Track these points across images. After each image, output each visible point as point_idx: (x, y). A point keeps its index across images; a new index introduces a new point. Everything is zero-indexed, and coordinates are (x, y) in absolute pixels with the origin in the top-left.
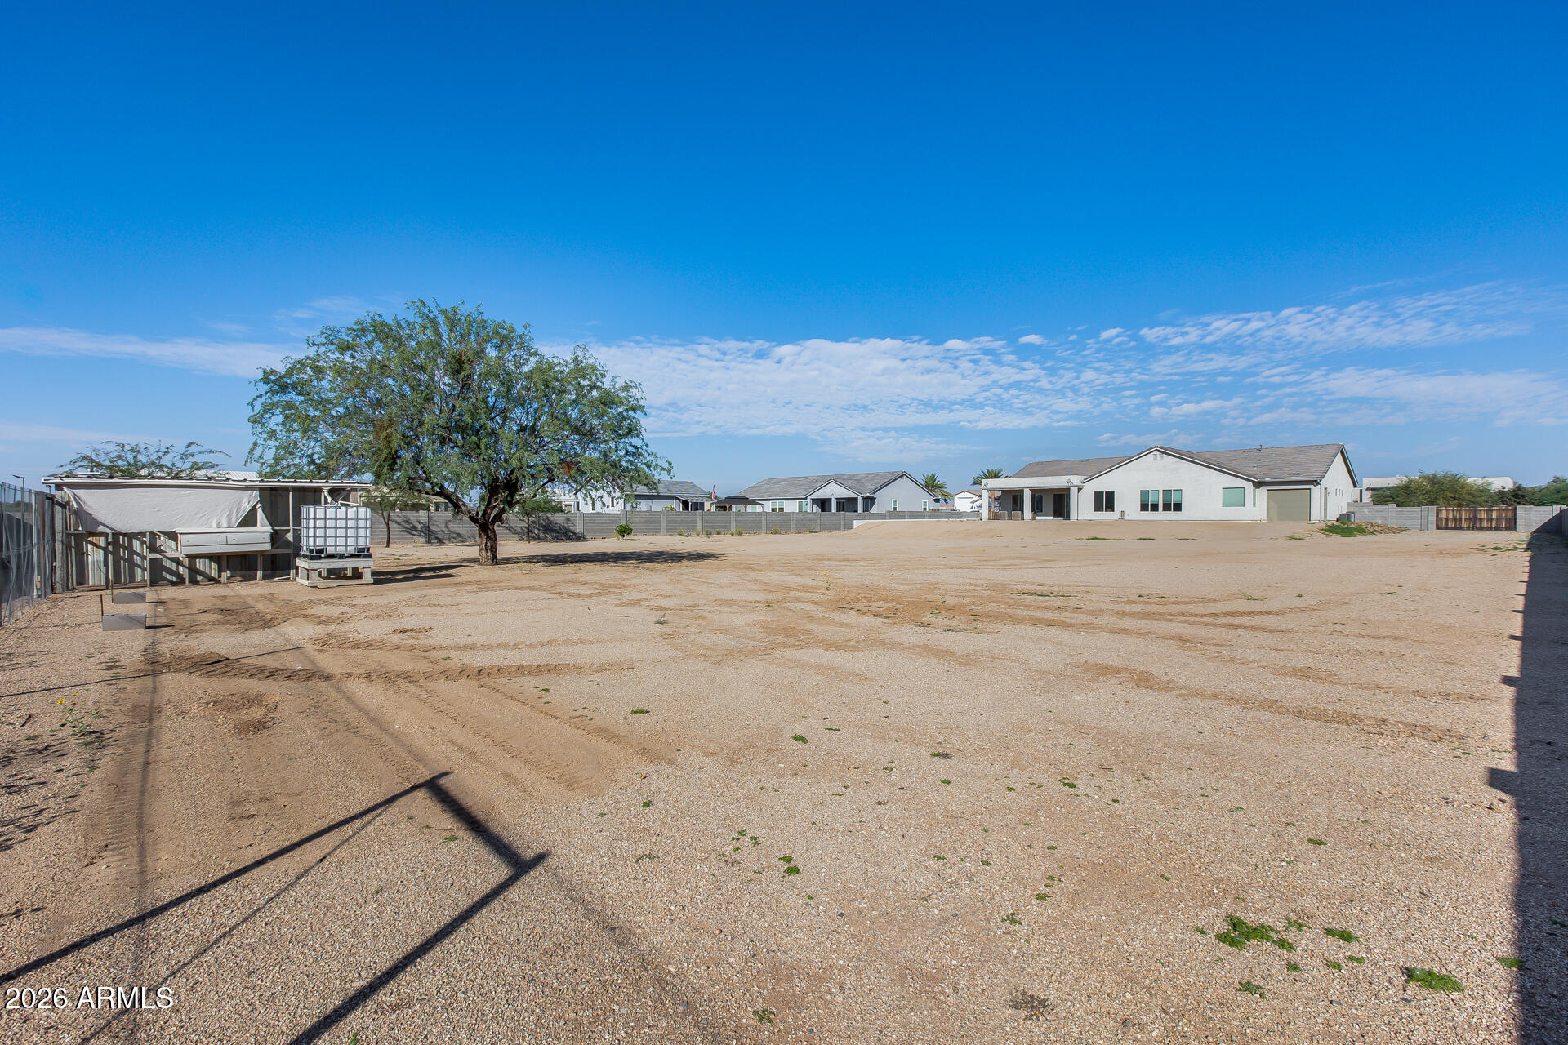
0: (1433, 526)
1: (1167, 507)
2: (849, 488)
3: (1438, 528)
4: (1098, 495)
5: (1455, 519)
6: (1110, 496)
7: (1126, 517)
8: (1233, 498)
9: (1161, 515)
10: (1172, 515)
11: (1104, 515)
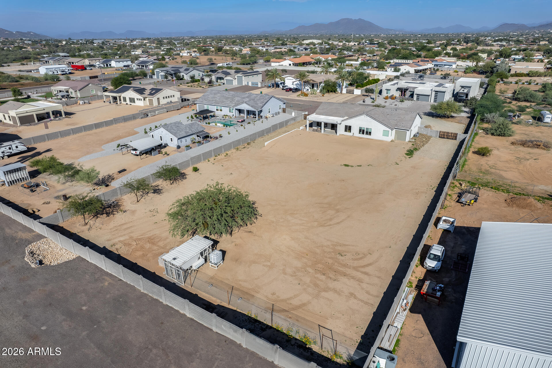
0: (438, 137)
1: (367, 133)
2: (252, 106)
3: (439, 137)
4: (346, 126)
5: (443, 135)
6: (350, 127)
7: (354, 135)
8: (386, 134)
9: (365, 136)
10: (368, 136)
11: (348, 134)
